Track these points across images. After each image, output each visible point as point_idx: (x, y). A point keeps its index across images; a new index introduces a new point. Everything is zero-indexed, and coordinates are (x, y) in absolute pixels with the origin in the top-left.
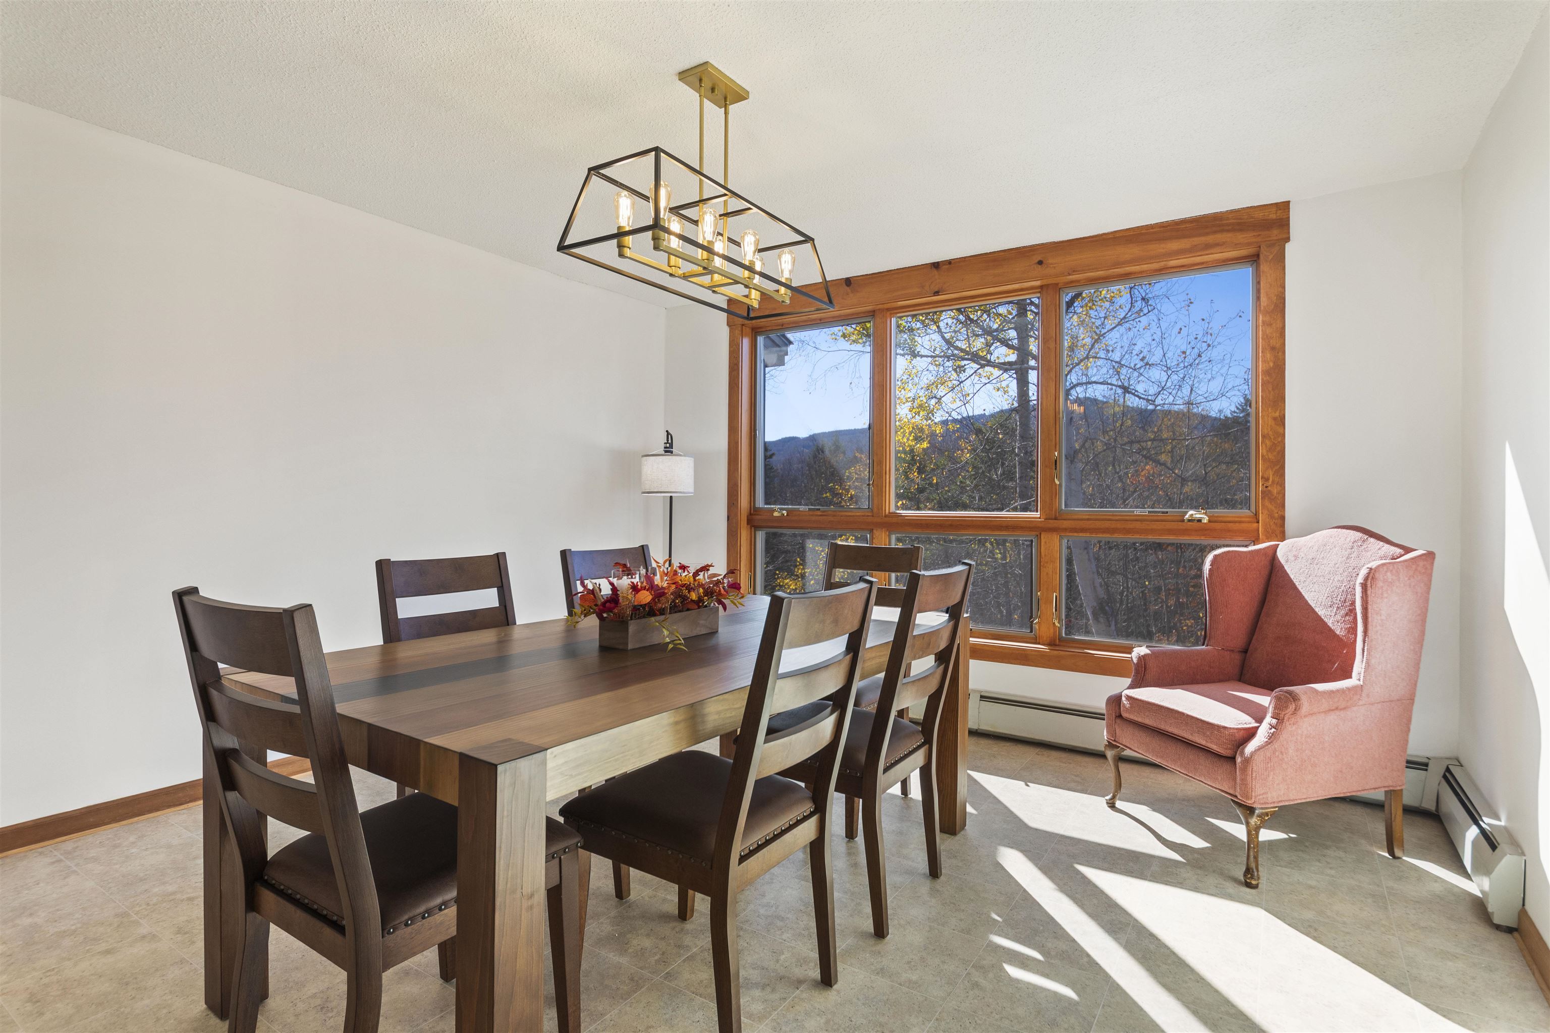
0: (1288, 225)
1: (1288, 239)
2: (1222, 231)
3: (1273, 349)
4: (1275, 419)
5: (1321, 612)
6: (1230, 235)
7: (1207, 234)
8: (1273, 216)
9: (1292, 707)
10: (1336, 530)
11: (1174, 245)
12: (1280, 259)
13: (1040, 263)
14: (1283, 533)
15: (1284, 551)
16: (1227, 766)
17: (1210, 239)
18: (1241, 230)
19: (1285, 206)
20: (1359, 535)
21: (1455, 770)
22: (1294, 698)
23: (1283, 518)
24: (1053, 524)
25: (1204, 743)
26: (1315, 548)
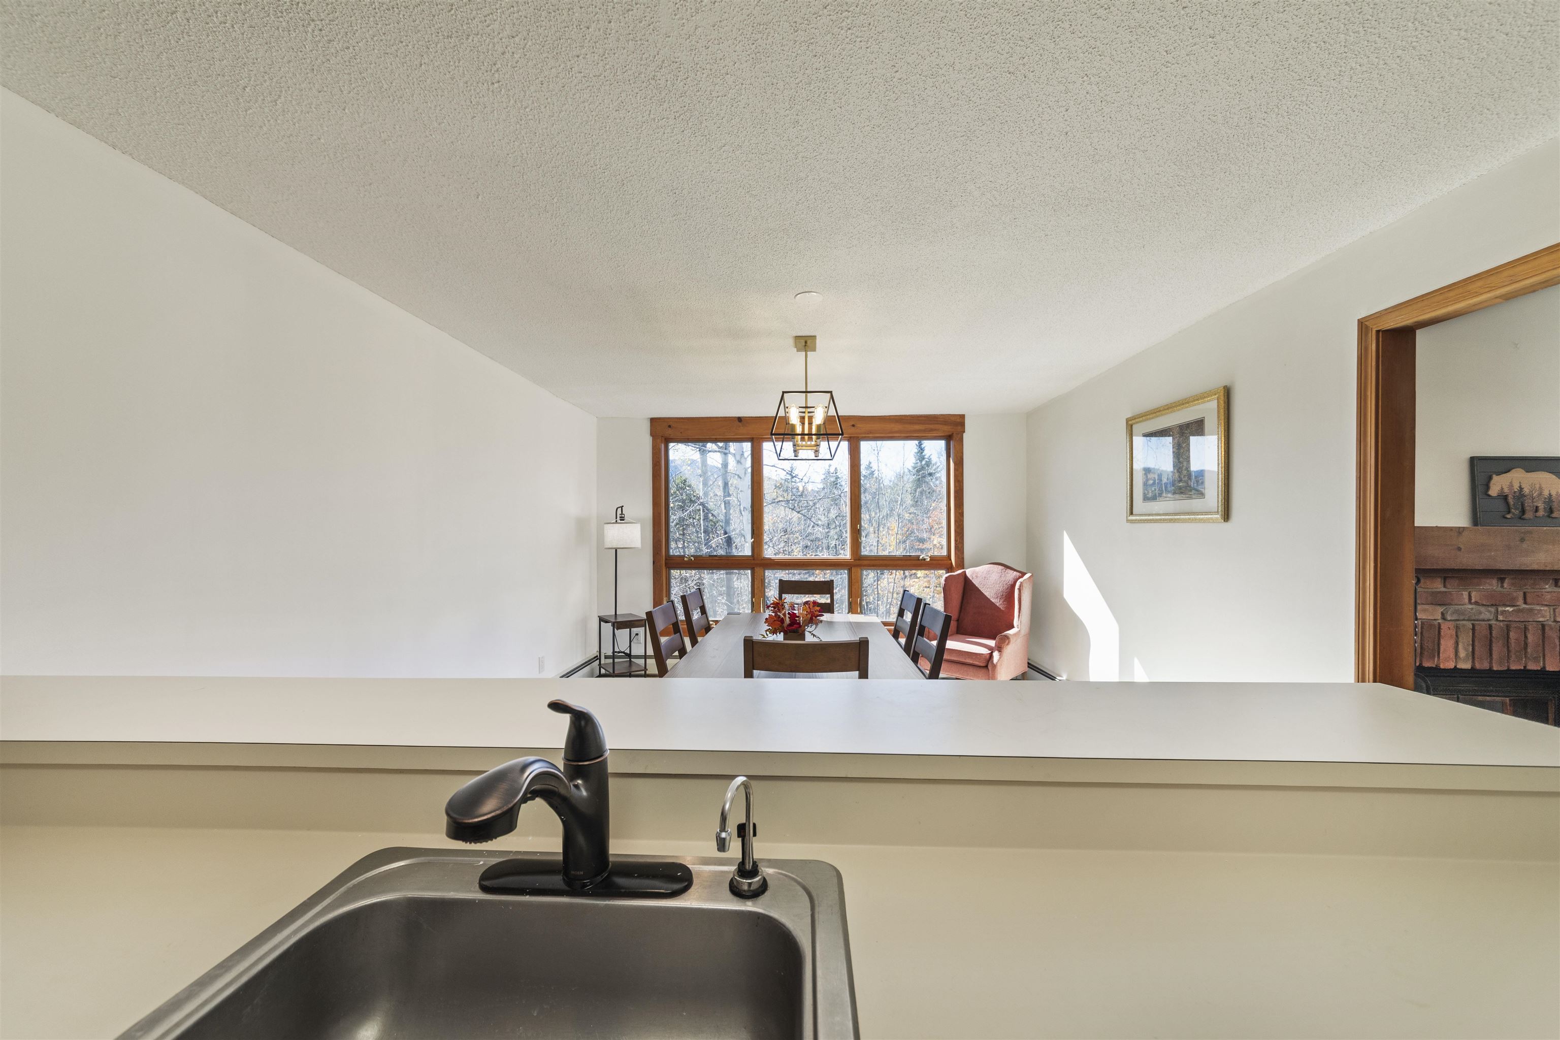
0: (964, 425)
1: (964, 432)
2: (938, 424)
3: (959, 481)
4: (960, 513)
5: (993, 600)
6: (942, 426)
7: (931, 424)
8: (958, 420)
9: (1007, 642)
10: (992, 565)
11: (917, 427)
12: (961, 440)
13: (853, 426)
14: (963, 565)
15: (969, 572)
16: (984, 670)
17: (932, 426)
18: (945, 425)
19: (963, 416)
20: (1000, 567)
21: (1030, 662)
22: (1007, 637)
23: (963, 558)
24: (858, 562)
25: (971, 662)
26: (985, 572)
